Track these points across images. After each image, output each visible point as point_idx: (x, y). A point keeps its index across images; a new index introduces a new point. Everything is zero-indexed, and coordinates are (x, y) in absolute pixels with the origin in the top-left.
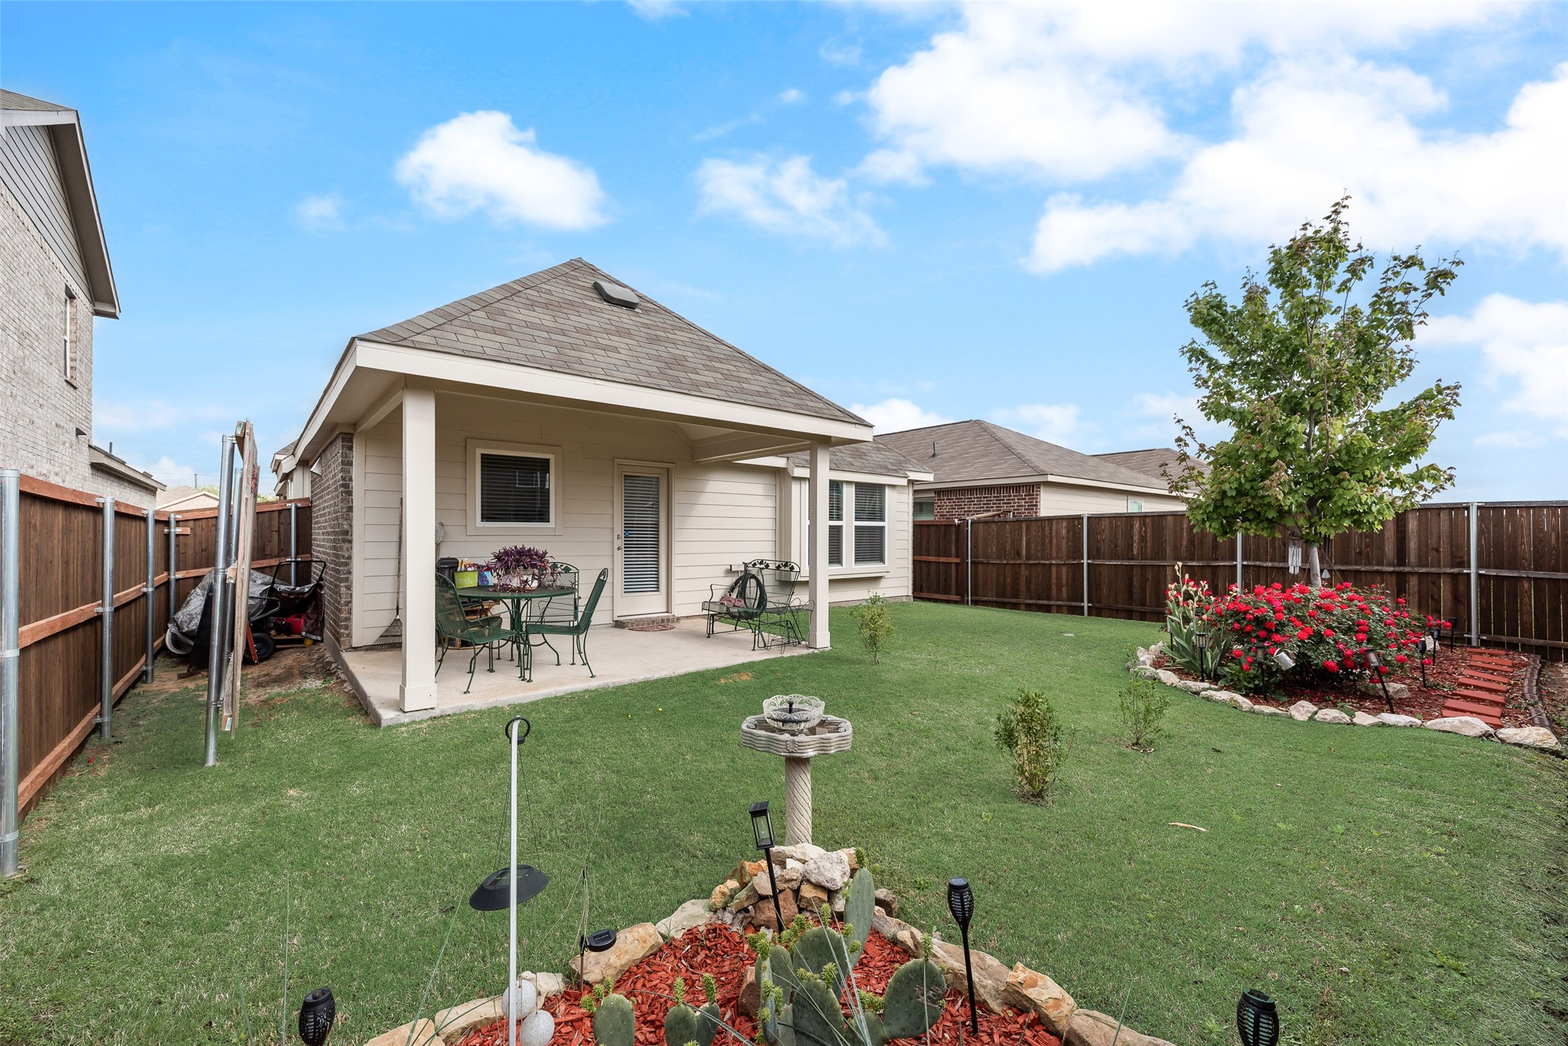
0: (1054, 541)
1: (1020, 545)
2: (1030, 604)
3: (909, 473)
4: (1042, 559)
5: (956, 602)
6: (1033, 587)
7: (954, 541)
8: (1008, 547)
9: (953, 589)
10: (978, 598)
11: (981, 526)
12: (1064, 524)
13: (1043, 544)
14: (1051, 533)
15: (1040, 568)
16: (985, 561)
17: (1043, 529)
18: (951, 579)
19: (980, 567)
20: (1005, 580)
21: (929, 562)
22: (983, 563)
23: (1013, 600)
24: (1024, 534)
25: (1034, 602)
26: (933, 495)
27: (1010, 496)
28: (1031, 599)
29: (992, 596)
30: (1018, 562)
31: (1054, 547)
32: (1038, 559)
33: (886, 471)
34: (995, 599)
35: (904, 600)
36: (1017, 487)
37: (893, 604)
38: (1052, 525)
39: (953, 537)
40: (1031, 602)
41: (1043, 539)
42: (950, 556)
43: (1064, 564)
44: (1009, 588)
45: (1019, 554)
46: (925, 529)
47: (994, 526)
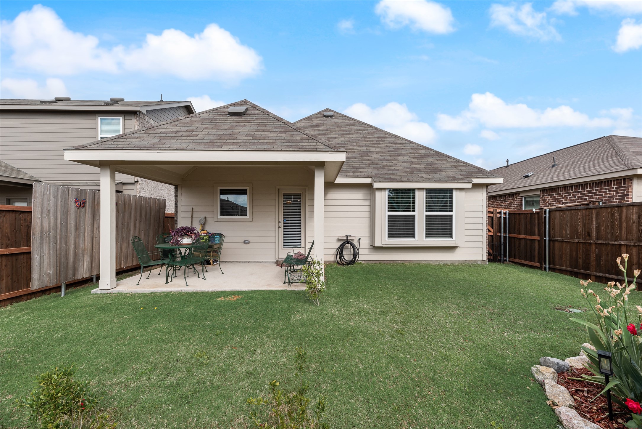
0: (624, 225)
1: (591, 228)
2: (600, 277)
3: (473, 180)
4: (612, 240)
5: (537, 268)
6: (602, 263)
7: (537, 224)
8: (580, 229)
9: (536, 259)
10: (555, 267)
11: (558, 214)
12: (635, 210)
13: (613, 227)
14: (621, 218)
15: (609, 248)
16: (560, 239)
17: (613, 215)
18: (535, 251)
19: (557, 244)
20: (577, 254)
21: (520, 239)
22: (558, 241)
23: (584, 272)
24: (594, 219)
25: (604, 275)
26: (539, 193)
27: (601, 189)
28: (600, 272)
29: (566, 266)
30: (588, 241)
31: (624, 230)
32: (608, 239)
33: (454, 179)
34: (568, 269)
35: (479, 262)
36: (608, 182)
37: (471, 265)
38: (622, 211)
39: (537, 221)
40: (601, 275)
41: (613, 223)
42: (534, 235)
43: (635, 246)
44: (581, 261)
45: (589, 235)
46: (517, 216)
47: (568, 213)
